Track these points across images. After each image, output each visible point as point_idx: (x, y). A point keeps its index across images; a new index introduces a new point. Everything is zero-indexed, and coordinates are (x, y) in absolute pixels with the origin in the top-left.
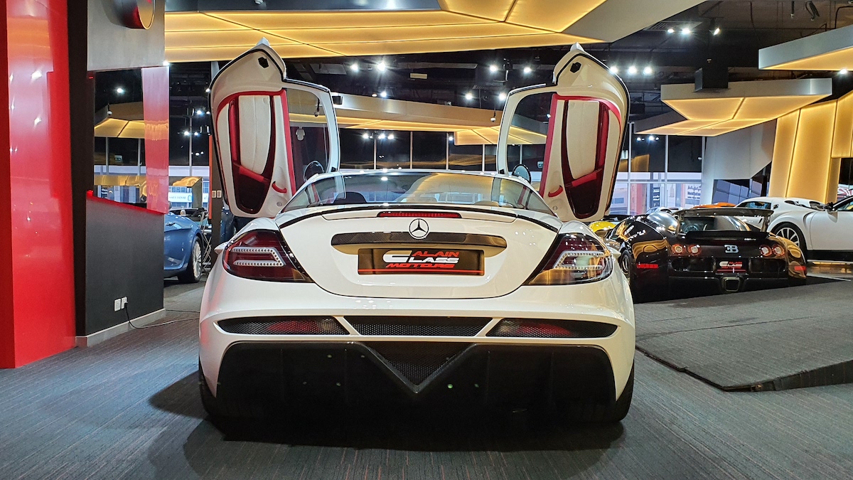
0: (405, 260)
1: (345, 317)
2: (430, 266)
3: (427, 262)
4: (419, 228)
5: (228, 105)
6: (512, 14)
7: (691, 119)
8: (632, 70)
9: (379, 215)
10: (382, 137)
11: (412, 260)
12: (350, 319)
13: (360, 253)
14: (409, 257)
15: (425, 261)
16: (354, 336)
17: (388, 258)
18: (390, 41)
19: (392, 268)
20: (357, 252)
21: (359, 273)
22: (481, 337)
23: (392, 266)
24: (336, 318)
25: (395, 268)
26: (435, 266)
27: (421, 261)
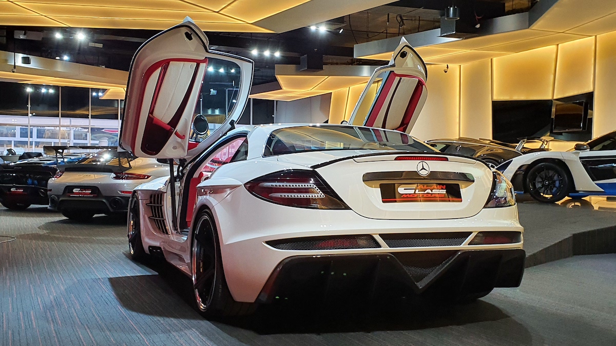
0: (412, 192)
1: (380, 235)
2: (429, 195)
3: (427, 193)
4: (423, 168)
5: (160, 68)
6: (229, 7)
7: (284, 88)
8: (267, 53)
9: (396, 159)
10: (44, 90)
11: (417, 192)
12: (383, 236)
13: (382, 186)
14: (415, 190)
15: (426, 192)
16: (385, 248)
17: (401, 190)
18: (117, 19)
19: (406, 198)
20: (379, 186)
21: (383, 202)
22: (465, 246)
23: (405, 196)
24: (374, 236)
25: (407, 197)
26: (433, 196)
27: (423, 192)
